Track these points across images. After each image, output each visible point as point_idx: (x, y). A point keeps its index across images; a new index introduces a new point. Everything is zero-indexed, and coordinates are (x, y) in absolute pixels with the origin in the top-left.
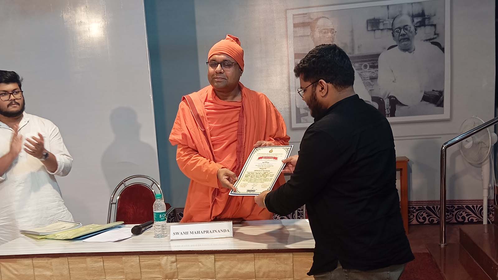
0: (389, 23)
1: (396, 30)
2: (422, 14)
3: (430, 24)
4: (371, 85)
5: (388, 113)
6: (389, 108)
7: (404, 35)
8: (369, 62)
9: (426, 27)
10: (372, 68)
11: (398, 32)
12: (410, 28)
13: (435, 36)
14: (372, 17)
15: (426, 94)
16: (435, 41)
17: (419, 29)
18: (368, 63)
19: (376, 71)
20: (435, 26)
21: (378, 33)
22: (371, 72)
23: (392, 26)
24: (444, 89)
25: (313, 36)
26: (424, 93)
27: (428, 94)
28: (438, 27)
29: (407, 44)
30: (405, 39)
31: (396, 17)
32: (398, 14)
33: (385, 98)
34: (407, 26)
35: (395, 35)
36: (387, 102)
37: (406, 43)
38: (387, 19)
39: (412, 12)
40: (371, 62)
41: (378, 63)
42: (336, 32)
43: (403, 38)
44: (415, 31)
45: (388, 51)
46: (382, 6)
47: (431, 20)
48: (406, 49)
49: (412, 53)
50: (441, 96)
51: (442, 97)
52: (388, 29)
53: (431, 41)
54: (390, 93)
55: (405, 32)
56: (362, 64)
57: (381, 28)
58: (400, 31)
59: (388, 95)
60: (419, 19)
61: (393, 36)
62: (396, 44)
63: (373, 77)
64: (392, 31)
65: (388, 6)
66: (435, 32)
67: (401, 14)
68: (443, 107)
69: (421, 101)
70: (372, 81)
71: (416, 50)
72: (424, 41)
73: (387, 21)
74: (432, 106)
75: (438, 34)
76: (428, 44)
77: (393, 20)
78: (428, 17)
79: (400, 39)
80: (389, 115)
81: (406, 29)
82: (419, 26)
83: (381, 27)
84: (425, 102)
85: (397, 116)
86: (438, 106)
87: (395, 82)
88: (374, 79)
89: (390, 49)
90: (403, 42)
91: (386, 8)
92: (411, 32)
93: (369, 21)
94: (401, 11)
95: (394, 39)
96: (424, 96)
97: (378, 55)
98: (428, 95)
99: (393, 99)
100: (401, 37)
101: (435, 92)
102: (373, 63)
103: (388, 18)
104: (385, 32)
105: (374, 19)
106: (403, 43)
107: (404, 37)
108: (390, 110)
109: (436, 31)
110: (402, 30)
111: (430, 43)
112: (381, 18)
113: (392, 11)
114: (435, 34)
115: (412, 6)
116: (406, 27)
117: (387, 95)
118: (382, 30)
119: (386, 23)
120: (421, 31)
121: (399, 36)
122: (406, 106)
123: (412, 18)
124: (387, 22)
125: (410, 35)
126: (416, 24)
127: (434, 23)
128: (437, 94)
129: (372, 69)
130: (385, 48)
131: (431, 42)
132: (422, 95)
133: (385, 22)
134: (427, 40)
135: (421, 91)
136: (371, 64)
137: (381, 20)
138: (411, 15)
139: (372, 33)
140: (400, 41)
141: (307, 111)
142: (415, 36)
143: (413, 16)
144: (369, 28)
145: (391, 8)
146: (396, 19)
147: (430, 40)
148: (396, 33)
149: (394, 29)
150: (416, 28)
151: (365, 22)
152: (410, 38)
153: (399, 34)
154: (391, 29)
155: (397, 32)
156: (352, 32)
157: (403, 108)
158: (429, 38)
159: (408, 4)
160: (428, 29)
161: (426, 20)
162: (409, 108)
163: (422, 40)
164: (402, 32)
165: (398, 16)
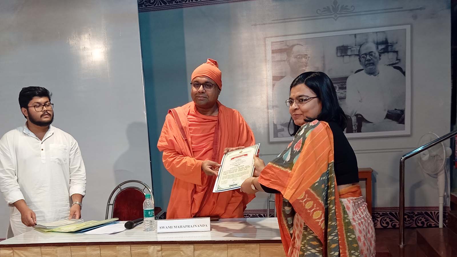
0: (356, 49)
1: (362, 56)
2: (385, 42)
3: (393, 50)
5: (355, 129)
6: (356, 125)
7: (369, 60)
8: (339, 84)
9: (390, 53)
10: (340, 89)
11: (365, 58)
12: (375, 54)
13: (397, 62)
14: (341, 45)
16: (397, 65)
18: (337, 85)
19: (344, 92)
20: (397, 52)
21: (346, 58)
22: (339, 93)
23: (359, 52)
24: (405, 109)
25: (289, 61)
26: (388, 112)
28: (399, 53)
29: (373, 68)
30: (370, 64)
31: (362, 45)
33: (353, 115)
34: (372, 52)
35: (361, 60)
37: (371, 67)
38: (354, 46)
39: (377, 40)
40: (340, 84)
41: (346, 85)
42: (309, 57)
43: (368, 63)
44: (379, 56)
45: (356, 74)
46: (350, 35)
47: (394, 47)
48: (372, 73)
49: (377, 76)
50: (402, 114)
51: (403, 116)
52: (355, 55)
53: (394, 66)
54: (357, 111)
59: (356, 113)
60: (383, 47)
61: (360, 61)
62: (362, 68)
63: (342, 97)
64: (358, 57)
66: (397, 58)
67: (367, 42)
68: (404, 124)
69: (385, 119)
70: (341, 101)
71: (379, 73)
72: (387, 65)
73: (354, 48)
74: (394, 123)
75: (399, 60)
76: (391, 68)
77: (360, 47)
78: (390, 44)
79: (366, 64)
80: (356, 131)
81: (371, 55)
82: (383, 53)
83: (349, 53)
84: (387, 120)
85: (363, 132)
86: (400, 123)
87: (361, 102)
88: (342, 99)
89: (357, 72)
90: (369, 66)
91: (354, 36)
92: (376, 58)
93: (338, 48)
94: (366, 39)
95: (360, 64)
96: (387, 114)
97: (346, 78)
98: (391, 114)
99: (360, 117)
100: (366, 62)
101: (396, 110)
102: (342, 85)
103: (356, 45)
104: (353, 58)
105: (343, 46)
107: (370, 62)
108: (357, 126)
110: (368, 56)
112: (349, 45)
113: (359, 39)
114: (397, 60)
115: (377, 35)
116: (371, 53)
118: (350, 56)
119: (354, 50)
120: (384, 57)
121: (365, 61)
122: (371, 123)
123: (376, 46)
125: (375, 60)
126: (380, 51)
127: (396, 50)
128: (399, 112)
130: (352, 72)
132: (385, 113)
133: (352, 49)
134: (390, 65)
135: (385, 110)
136: (340, 86)
137: (349, 47)
138: (376, 43)
139: (342, 58)
140: (366, 66)
141: (283, 127)
142: (379, 61)
143: (378, 44)
144: (339, 54)
145: (358, 36)
146: (362, 46)
147: (392, 64)
148: (362, 59)
149: (361, 55)
150: (380, 54)
151: (335, 49)
152: (375, 63)
153: (365, 59)
154: (358, 55)
155: (363, 57)
156: (324, 57)
157: (368, 125)
158: (392, 63)
159: (373, 32)
160: (391, 55)
161: (389, 47)
162: (374, 125)
163: (385, 65)
164: (368, 57)
165: (364, 43)
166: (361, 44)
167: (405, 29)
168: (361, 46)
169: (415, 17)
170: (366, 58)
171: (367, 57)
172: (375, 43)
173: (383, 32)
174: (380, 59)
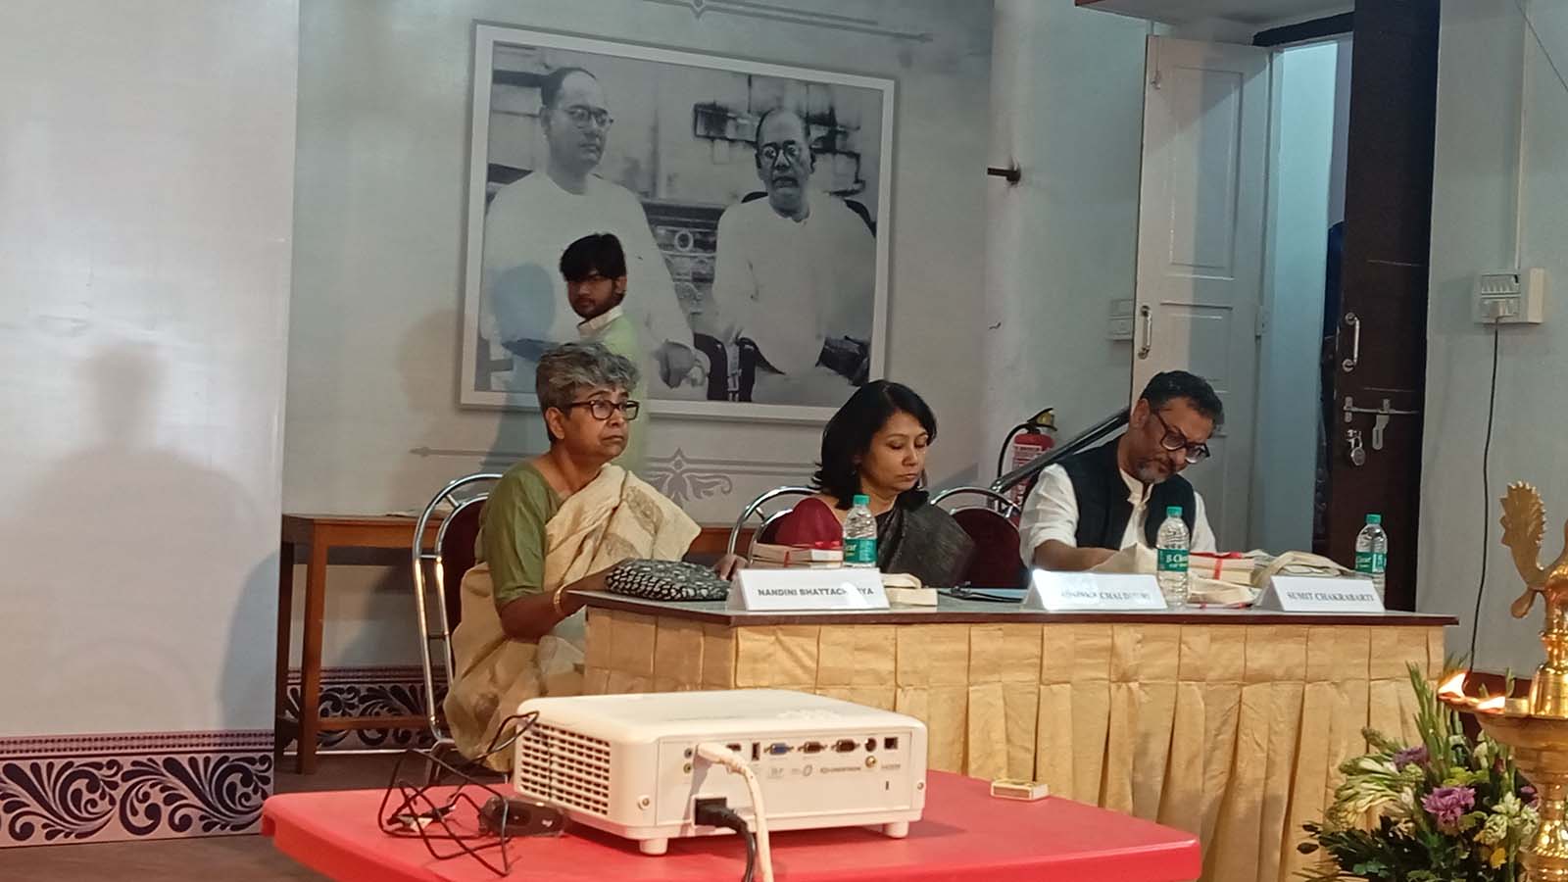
1: (766, 149)
2: (827, 119)
3: (846, 151)
4: (695, 298)
5: (734, 390)
6: (736, 374)
7: (782, 168)
8: (694, 230)
9: (838, 156)
10: (699, 247)
11: (772, 157)
12: (800, 150)
13: (857, 187)
14: (707, 99)
15: (829, 345)
16: (855, 199)
17: (820, 158)
18: (691, 232)
19: (709, 258)
20: (857, 157)
21: (721, 146)
22: (697, 260)
23: (758, 135)
24: (870, 338)
25: (546, 121)
26: (826, 343)
27: (836, 348)
28: (863, 160)
29: (790, 195)
30: (785, 179)
31: (768, 113)
32: (773, 104)
34: (793, 143)
35: (763, 164)
36: (732, 354)
37: (788, 191)
38: (745, 114)
39: (808, 107)
40: (699, 230)
41: (714, 234)
42: (611, 120)
43: (781, 175)
44: (810, 160)
45: (746, 204)
46: (736, 74)
47: (850, 141)
48: (789, 210)
49: (802, 223)
50: (864, 357)
51: (866, 360)
52: (747, 142)
54: (742, 330)
55: (788, 159)
56: (674, 232)
57: (729, 137)
58: (774, 154)
59: (738, 334)
60: (821, 131)
61: (759, 165)
62: (763, 189)
63: (700, 274)
64: (754, 151)
65: (750, 78)
66: (856, 176)
67: (780, 108)
69: (817, 365)
70: (698, 287)
71: (810, 214)
72: (830, 194)
73: (743, 118)
74: (842, 382)
75: (863, 183)
76: (840, 204)
77: (759, 119)
78: (842, 129)
79: (774, 178)
80: (737, 395)
82: (823, 151)
83: (730, 133)
85: (757, 402)
86: (855, 384)
87: (756, 300)
88: (703, 280)
89: (750, 200)
90: (783, 186)
91: (746, 79)
92: (802, 164)
93: (700, 109)
94: (779, 99)
95: (761, 175)
96: (824, 351)
98: (833, 350)
100: (776, 172)
101: (848, 342)
102: (705, 234)
103: (749, 111)
104: (739, 150)
105: (713, 106)
106: (781, 191)
107: (786, 175)
108: (739, 380)
109: (859, 174)
110: (781, 152)
111: (844, 203)
112: (730, 107)
113: (761, 95)
114: (857, 181)
115: (808, 92)
116: (790, 146)
117: (734, 336)
118: (728, 140)
119: (744, 126)
121: (773, 168)
122: (780, 373)
123: (805, 125)
124: (745, 122)
125: (799, 169)
127: (857, 150)
128: (854, 348)
129: (701, 250)
131: (847, 202)
132: (820, 345)
133: (740, 121)
134: (838, 194)
135: (819, 337)
136: (698, 236)
137: (732, 111)
138: (805, 116)
139: (706, 144)
140: (774, 182)
142: (811, 176)
144: (701, 131)
145: (756, 83)
146: (767, 117)
148: (767, 159)
149: (761, 144)
150: (814, 153)
151: (691, 110)
152: (799, 181)
153: (774, 164)
154: (754, 144)
155: (768, 155)
156: (655, 130)
157: (771, 378)
158: (841, 189)
159: (799, 82)
160: (842, 163)
161: (839, 136)
162: (786, 380)
163: (825, 192)
164: (781, 158)
165: (773, 109)
166: (767, 109)
167: (881, 91)
168: (763, 116)
169: (906, 60)
170: (776, 159)
171: (777, 154)
172: (800, 117)
173: (825, 86)
174: (813, 169)
